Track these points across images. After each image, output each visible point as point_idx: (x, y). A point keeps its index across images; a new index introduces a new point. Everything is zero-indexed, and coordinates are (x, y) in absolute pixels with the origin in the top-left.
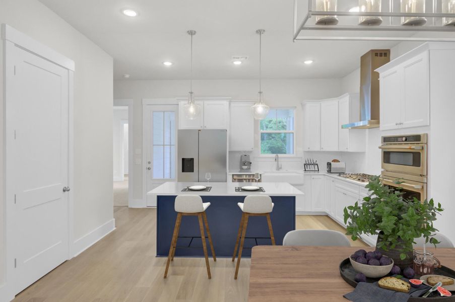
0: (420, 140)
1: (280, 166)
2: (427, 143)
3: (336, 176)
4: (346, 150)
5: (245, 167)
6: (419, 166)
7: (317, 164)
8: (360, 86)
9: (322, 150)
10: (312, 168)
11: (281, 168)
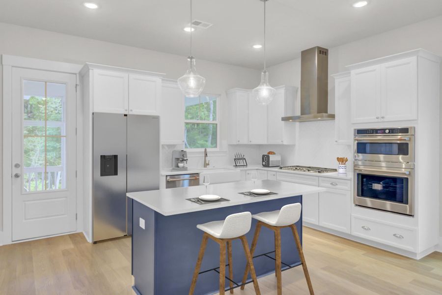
0: (408, 132)
1: (207, 163)
2: (414, 135)
3: (277, 169)
4: (281, 143)
5: (181, 165)
6: (408, 154)
7: (245, 159)
8: (300, 80)
9: (249, 143)
10: (242, 163)
11: (208, 164)
